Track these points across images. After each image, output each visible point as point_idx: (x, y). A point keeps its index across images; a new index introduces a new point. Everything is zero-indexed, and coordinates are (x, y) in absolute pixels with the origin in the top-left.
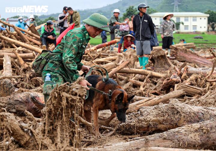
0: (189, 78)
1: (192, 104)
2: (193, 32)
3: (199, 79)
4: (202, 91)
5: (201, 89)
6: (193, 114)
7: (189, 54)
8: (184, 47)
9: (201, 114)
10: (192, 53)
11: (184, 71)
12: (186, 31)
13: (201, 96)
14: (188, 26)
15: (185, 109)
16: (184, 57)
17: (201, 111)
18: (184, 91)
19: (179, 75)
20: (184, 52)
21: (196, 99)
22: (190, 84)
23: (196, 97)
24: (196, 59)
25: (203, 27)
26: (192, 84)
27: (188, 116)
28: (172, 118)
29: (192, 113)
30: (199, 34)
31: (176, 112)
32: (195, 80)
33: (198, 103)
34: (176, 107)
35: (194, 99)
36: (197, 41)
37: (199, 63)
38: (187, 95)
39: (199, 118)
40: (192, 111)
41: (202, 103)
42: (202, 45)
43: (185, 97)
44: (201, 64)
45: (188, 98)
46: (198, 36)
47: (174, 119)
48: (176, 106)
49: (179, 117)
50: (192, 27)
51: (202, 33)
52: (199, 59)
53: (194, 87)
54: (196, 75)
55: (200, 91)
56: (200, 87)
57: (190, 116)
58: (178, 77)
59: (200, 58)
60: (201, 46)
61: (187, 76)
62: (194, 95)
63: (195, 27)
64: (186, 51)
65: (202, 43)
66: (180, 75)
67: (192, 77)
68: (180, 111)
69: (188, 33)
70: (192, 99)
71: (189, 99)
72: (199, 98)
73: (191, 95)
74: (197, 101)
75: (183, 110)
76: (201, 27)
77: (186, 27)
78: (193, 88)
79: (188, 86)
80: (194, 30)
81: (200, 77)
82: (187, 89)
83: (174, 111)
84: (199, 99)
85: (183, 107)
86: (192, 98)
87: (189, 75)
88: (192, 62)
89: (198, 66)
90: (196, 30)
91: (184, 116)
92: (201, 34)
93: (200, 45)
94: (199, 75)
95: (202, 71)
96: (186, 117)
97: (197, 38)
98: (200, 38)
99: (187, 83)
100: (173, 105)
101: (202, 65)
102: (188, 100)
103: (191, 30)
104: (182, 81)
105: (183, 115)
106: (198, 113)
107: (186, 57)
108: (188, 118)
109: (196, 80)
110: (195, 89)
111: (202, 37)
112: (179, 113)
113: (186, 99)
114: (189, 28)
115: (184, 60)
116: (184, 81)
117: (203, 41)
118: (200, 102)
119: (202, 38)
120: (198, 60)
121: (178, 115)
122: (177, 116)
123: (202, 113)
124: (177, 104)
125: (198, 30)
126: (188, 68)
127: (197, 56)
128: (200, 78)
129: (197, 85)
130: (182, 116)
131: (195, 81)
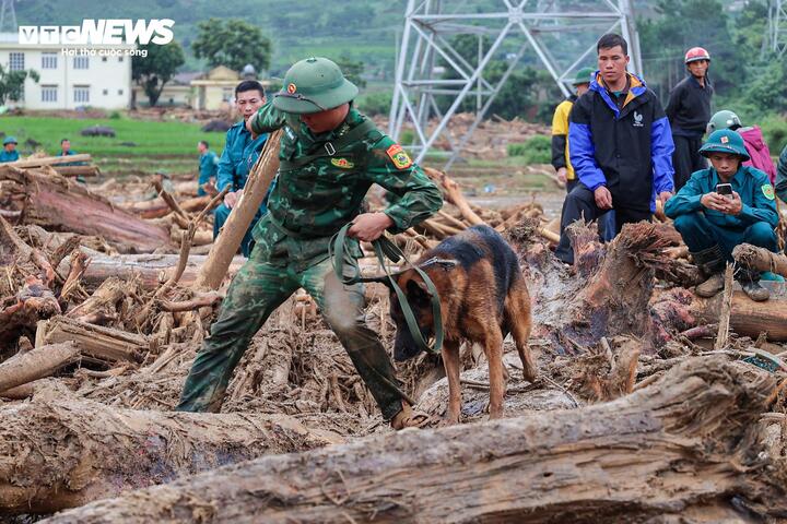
0: (90, 294)
1: (107, 396)
2: (77, 109)
3: (129, 300)
4: (145, 347)
5: (139, 337)
6: (126, 442)
7: (76, 199)
8: (53, 172)
9: (156, 441)
10: (85, 194)
11: (71, 267)
12: (50, 106)
13: (139, 367)
14: (55, 86)
15: (97, 423)
16: (54, 209)
17: (158, 429)
18: (76, 347)
19: (50, 286)
20: (54, 191)
21: (121, 378)
22: (94, 318)
23: (121, 369)
24: (101, 219)
25: (113, 92)
26: (102, 321)
27: (106, 449)
28: (48, 459)
29: (124, 438)
30: (99, 117)
31: (60, 436)
32: (113, 302)
33: (129, 392)
34: (63, 415)
35: (113, 376)
36: (92, 144)
37: (116, 234)
38: (85, 365)
39: (150, 457)
40: (123, 431)
41: (146, 394)
42: (112, 160)
43: (76, 371)
44: (120, 238)
45: (89, 375)
46: (95, 125)
47: (56, 464)
48: (60, 411)
49: (75, 454)
50: (71, 92)
51: (110, 115)
52: (113, 217)
53: (113, 331)
54: (117, 286)
55: (134, 347)
56: (134, 331)
57: (116, 452)
58: (48, 294)
59: (117, 215)
60: (109, 164)
61: (82, 289)
62: (113, 362)
63: (82, 90)
64: (62, 189)
65: (113, 154)
66: (57, 285)
67: (104, 293)
68: (77, 430)
69: (55, 114)
70: (105, 377)
71: (94, 378)
72: (133, 375)
73: (99, 361)
74: (126, 384)
75: (86, 427)
76: (105, 92)
77: (50, 91)
78: (109, 335)
79: (88, 329)
80: (79, 104)
81: (133, 290)
82: (86, 339)
83: (56, 431)
84: (134, 377)
85: (90, 413)
86: (103, 373)
87: (92, 283)
88: (86, 229)
89: (111, 245)
90: (86, 104)
91: (94, 452)
92: (105, 117)
93: (105, 160)
94: (128, 282)
95: (138, 268)
96: (100, 455)
97: (95, 134)
98: (105, 134)
99: (84, 314)
100: (51, 409)
101: (125, 241)
102: (90, 383)
103: (66, 101)
104: (64, 307)
105: (89, 444)
106: (146, 435)
107: (62, 212)
108: (110, 459)
109: (119, 304)
110: (117, 337)
111: (112, 131)
112: (75, 440)
113: (82, 380)
114: (60, 93)
115: (57, 221)
116: (73, 308)
117: (114, 145)
118: (138, 388)
119: (112, 135)
120: (110, 222)
121: (71, 446)
122: (65, 452)
123: (161, 437)
124: (65, 405)
125: (96, 101)
126: (84, 259)
127: (106, 208)
128: (131, 296)
129: (121, 325)
130: (87, 452)
131: (113, 308)
